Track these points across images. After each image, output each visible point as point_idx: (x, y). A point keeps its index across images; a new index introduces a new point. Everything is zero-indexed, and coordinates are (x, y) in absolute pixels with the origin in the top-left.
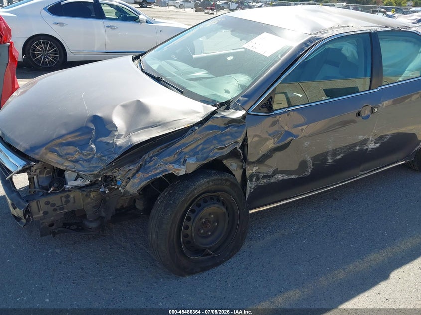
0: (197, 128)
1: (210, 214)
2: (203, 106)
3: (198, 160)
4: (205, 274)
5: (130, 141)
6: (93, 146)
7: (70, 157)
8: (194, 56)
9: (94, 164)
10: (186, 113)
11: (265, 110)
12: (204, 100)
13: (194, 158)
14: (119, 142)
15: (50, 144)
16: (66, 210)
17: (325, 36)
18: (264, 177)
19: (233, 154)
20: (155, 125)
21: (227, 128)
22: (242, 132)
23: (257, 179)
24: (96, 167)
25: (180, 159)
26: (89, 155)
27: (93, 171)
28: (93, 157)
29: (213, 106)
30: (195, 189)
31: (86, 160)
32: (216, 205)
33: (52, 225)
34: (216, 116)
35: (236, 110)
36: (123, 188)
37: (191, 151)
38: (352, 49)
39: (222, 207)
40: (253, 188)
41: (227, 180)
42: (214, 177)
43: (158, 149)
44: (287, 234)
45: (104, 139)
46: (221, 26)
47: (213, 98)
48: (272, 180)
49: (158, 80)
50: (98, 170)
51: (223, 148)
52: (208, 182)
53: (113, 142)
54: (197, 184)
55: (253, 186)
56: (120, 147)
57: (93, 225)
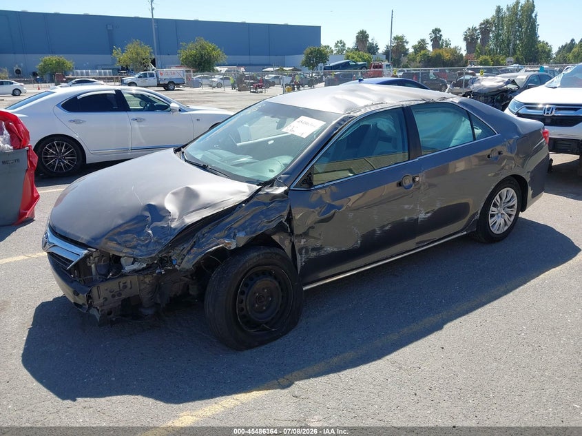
0: (244, 205)
1: (264, 289)
2: (249, 186)
3: (247, 234)
4: (263, 347)
5: (183, 222)
6: (150, 232)
7: (128, 245)
8: (238, 144)
9: (151, 248)
10: (233, 194)
11: (306, 185)
12: (249, 181)
13: (244, 233)
14: (173, 225)
15: (109, 234)
16: (123, 297)
17: (358, 114)
18: (313, 249)
19: (280, 228)
20: (205, 207)
21: (272, 203)
22: (286, 207)
23: (307, 252)
24: (154, 250)
25: (231, 233)
26: (146, 240)
27: (151, 254)
28: (150, 241)
29: (258, 185)
30: (246, 262)
31: (144, 245)
32: (269, 279)
33: (110, 313)
34: (260, 193)
35: (279, 186)
36: (179, 266)
37: (240, 226)
38: (387, 124)
39: (274, 281)
40: (305, 262)
41: (277, 254)
42: (264, 251)
43: (209, 226)
44: (344, 309)
45: (159, 224)
46: (261, 113)
47: (257, 178)
48: (322, 253)
49: (204, 168)
50: (156, 252)
51: (270, 222)
52: (258, 256)
53: (168, 226)
54: (248, 257)
55: (303, 260)
56: (175, 229)
57: (149, 312)
